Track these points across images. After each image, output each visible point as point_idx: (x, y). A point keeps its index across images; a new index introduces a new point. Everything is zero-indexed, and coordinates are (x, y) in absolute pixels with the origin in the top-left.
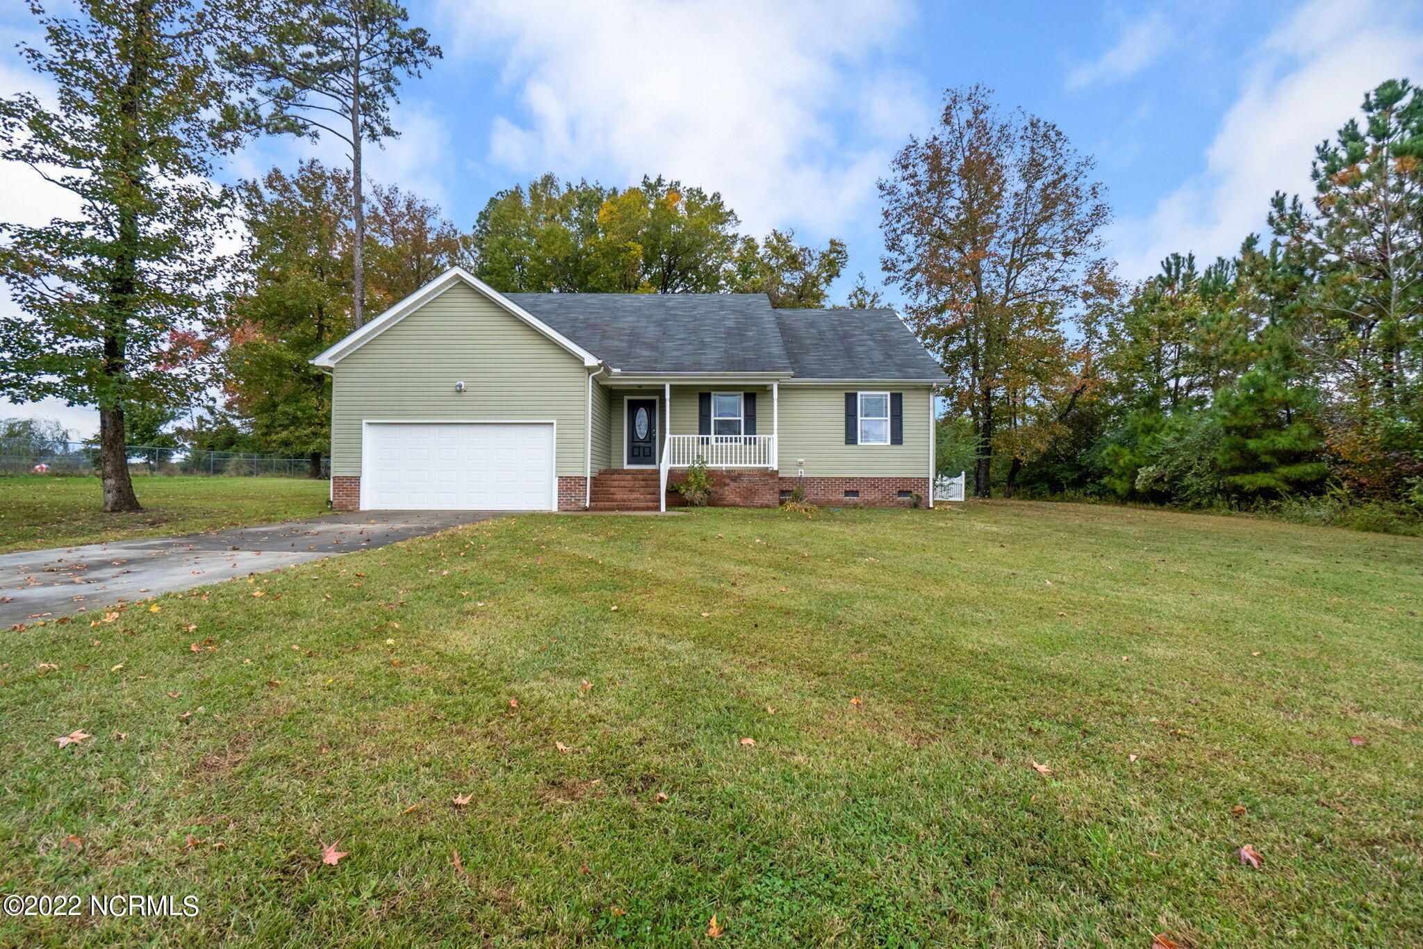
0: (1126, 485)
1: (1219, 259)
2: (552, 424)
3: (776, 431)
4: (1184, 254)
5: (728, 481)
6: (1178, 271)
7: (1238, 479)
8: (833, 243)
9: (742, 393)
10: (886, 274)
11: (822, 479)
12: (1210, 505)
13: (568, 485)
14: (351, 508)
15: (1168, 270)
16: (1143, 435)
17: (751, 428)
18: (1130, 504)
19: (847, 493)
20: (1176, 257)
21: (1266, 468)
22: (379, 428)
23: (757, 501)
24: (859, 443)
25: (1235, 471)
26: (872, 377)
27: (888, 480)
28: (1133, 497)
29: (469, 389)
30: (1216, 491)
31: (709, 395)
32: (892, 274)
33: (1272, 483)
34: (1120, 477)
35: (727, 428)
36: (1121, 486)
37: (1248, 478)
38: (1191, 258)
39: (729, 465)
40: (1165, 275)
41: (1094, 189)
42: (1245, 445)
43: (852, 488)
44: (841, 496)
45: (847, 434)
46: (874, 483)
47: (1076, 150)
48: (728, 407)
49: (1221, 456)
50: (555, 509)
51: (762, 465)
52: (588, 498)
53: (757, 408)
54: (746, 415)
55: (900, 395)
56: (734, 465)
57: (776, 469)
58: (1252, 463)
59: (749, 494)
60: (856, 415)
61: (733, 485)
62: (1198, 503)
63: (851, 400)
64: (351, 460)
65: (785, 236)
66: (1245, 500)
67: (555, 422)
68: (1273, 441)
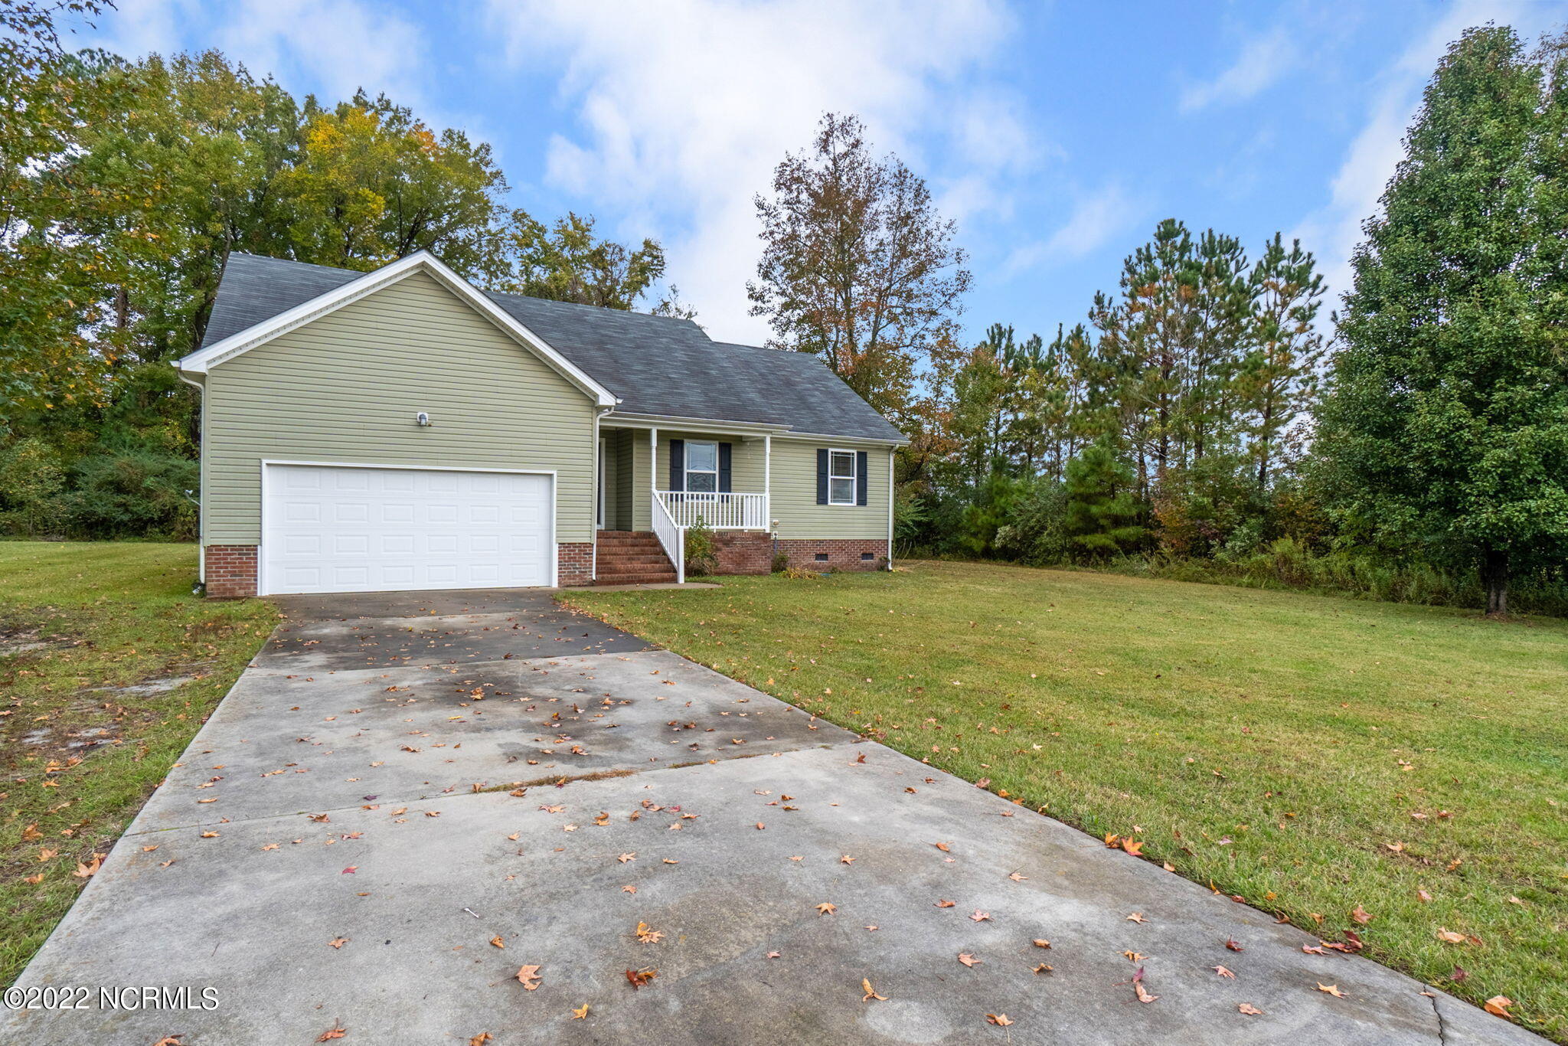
0: (983, 543)
1: (1035, 336)
2: (551, 475)
3: (767, 489)
4: (1005, 326)
5: (720, 545)
6: (1000, 341)
7: (1080, 539)
8: (647, 244)
9: (717, 442)
10: (753, 303)
11: (796, 541)
12: (1059, 561)
13: (570, 553)
14: (241, 593)
15: (993, 339)
16: (998, 497)
17: (726, 485)
18: (984, 561)
19: (820, 556)
20: (999, 327)
21: (1103, 529)
22: (285, 472)
23: (750, 568)
24: (830, 503)
25: (1077, 532)
26: (842, 434)
27: (853, 542)
28: (988, 554)
29: (435, 423)
30: (1063, 549)
31: (681, 443)
32: (759, 304)
33: (1108, 542)
34: (975, 535)
35: (701, 483)
36: (978, 544)
37: (1089, 538)
38: (1011, 331)
39: (720, 527)
40: (989, 342)
41: (958, 254)
42: (1088, 511)
43: (822, 552)
44: (813, 561)
45: (818, 493)
46: (841, 545)
47: (936, 210)
48: (701, 459)
49: (1071, 519)
50: (555, 585)
51: (739, 527)
52: (594, 569)
53: (733, 460)
54: (721, 469)
55: (865, 454)
56: (725, 527)
57: (768, 531)
58: (1091, 525)
59: (743, 559)
60: (827, 473)
61: (726, 549)
62: (1047, 559)
63: (822, 454)
64: (240, 520)
65: (583, 224)
66: (1085, 557)
67: (554, 472)
68: (1109, 508)
